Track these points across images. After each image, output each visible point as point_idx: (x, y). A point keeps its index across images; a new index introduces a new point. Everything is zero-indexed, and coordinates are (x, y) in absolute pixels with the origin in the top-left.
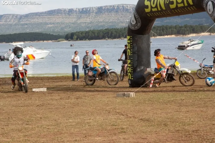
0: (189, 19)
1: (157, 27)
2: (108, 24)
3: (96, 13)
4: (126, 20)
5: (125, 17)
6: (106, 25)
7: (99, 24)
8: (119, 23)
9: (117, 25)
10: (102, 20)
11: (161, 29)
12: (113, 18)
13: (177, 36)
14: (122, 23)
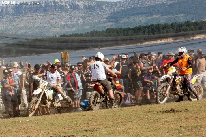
0: (158, 16)
1: (143, 27)
2: (33, 31)
3: (13, 15)
4: (60, 23)
5: (59, 18)
6: (30, 33)
7: (19, 32)
8: (50, 28)
9: (47, 32)
10: (23, 26)
11: (150, 30)
12: (40, 21)
13: (176, 39)
14: (55, 28)
